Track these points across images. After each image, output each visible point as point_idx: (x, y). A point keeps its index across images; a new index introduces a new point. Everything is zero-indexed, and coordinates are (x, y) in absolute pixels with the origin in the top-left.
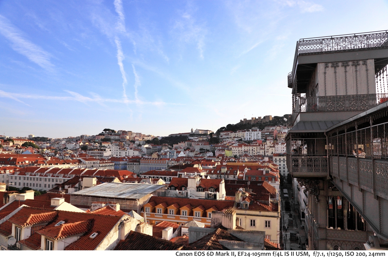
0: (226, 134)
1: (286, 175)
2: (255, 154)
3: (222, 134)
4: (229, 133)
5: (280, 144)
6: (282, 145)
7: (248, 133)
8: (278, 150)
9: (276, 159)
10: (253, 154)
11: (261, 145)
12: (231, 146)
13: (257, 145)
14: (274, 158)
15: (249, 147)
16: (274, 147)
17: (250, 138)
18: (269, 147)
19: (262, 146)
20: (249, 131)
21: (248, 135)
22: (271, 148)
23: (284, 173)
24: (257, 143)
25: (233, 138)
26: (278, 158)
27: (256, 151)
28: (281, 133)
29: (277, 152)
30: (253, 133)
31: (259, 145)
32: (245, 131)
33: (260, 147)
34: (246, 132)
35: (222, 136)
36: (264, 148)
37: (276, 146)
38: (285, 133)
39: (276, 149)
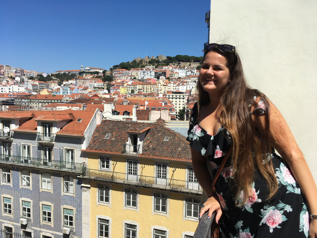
3: (116, 72)
5: (172, 83)
6: (175, 84)
7: (142, 71)
9: (169, 96)
12: (126, 84)
15: (143, 85)
16: (167, 85)
17: (143, 77)
18: (162, 86)
21: (142, 73)
22: (164, 87)
26: (171, 95)
27: (149, 89)
28: (173, 73)
29: (170, 90)
30: (146, 71)
34: (140, 71)
37: (169, 85)
38: (177, 73)
39: (168, 87)
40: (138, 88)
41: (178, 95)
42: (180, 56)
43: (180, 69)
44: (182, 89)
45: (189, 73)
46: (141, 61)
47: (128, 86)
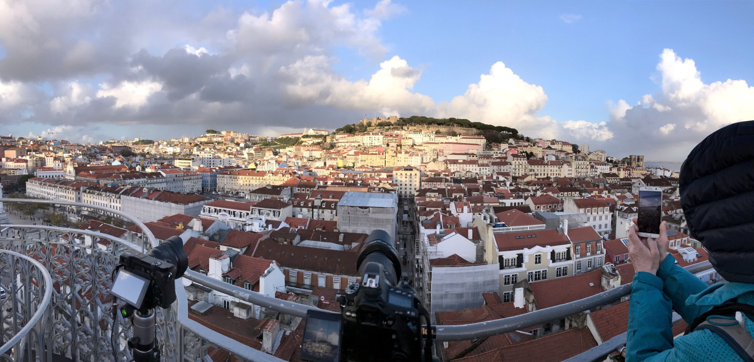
0: (342, 137)
1: (408, 193)
2: (374, 165)
3: (337, 136)
4: (346, 135)
5: (403, 153)
6: (406, 154)
7: (368, 136)
8: (400, 161)
9: (397, 174)
10: (372, 165)
11: (381, 154)
12: (347, 154)
13: (377, 153)
14: (394, 173)
15: (366, 156)
16: (396, 156)
17: (370, 143)
18: (391, 157)
19: (383, 154)
20: (369, 134)
21: (369, 139)
22: (393, 158)
23: (406, 190)
24: (376, 151)
25: (350, 142)
26: (399, 172)
27: (375, 160)
28: (407, 138)
29: (400, 164)
30: (374, 136)
31: (379, 154)
32: (364, 135)
33: (380, 156)
34: (366, 136)
35: (337, 140)
36: (384, 157)
37: (399, 155)
38: (411, 138)
39: (398, 159)
40: (360, 159)
41: (409, 173)
42: (416, 117)
43: (415, 134)
44: (415, 161)
45: (427, 139)
46: (369, 125)
47: (348, 157)
